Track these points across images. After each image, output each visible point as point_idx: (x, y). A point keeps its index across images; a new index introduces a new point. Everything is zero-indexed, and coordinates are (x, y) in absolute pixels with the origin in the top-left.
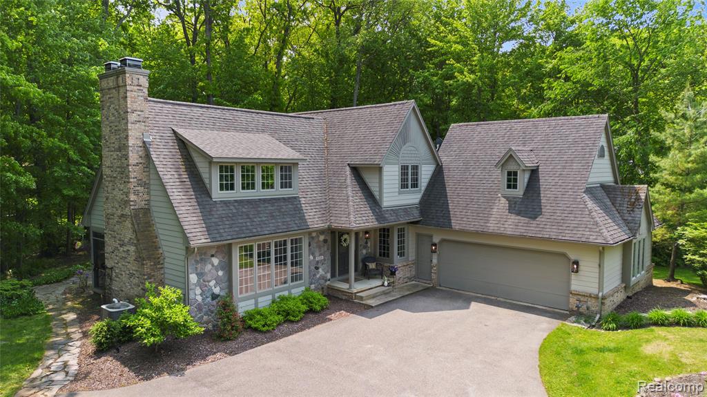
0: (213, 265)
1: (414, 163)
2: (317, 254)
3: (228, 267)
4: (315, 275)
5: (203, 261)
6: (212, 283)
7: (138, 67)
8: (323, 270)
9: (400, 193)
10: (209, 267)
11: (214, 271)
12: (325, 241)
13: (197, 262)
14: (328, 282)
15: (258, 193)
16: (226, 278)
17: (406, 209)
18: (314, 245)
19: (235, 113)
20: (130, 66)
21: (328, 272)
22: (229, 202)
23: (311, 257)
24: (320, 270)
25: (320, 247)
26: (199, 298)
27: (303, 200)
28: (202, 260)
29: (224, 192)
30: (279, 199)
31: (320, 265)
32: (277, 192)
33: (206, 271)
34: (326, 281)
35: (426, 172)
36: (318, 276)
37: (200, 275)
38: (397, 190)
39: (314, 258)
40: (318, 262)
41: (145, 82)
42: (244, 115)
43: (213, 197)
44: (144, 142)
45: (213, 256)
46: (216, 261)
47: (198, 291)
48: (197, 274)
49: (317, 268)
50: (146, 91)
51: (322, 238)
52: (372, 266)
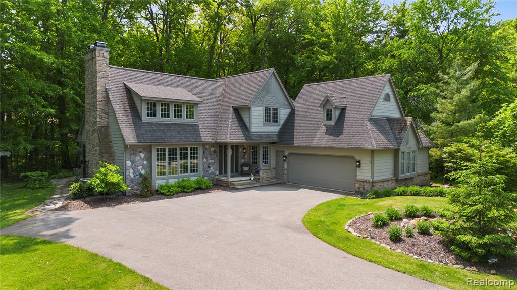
0: (141, 157)
1: (275, 107)
2: (209, 158)
3: (149, 160)
4: (207, 171)
5: (135, 154)
6: (140, 168)
7: (104, 47)
8: (213, 169)
9: (264, 125)
10: (138, 158)
11: (141, 161)
12: (215, 151)
13: (131, 155)
14: (217, 177)
15: (172, 119)
16: (149, 166)
17: (268, 135)
18: (207, 152)
19: (164, 76)
20: (99, 46)
21: (217, 170)
22: (153, 123)
23: (205, 160)
24: (211, 168)
25: (211, 155)
26: (132, 175)
27: (200, 126)
28: (133, 153)
29: (150, 117)
30: (185, 124)
31: (211, 165)
32: (184, 120)
33: (136, 160)
34: (215, 176)
35: (284, 113)
36: (210, 172)
37: (133, 162)
38: (262, 122)
39: (207, 160)
40: (209, 164)
41: (107, 55)
42: (170, 77)
43: (143, 120)
44: (106, 89)
45: (140, 152)
46: (142, 155)
47: (131, 171)
48: (131, 161)
49: (209, 167)
50: (107, 60)
51: (212, 149)
52: (246, 169)
